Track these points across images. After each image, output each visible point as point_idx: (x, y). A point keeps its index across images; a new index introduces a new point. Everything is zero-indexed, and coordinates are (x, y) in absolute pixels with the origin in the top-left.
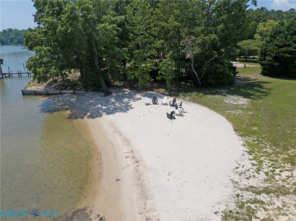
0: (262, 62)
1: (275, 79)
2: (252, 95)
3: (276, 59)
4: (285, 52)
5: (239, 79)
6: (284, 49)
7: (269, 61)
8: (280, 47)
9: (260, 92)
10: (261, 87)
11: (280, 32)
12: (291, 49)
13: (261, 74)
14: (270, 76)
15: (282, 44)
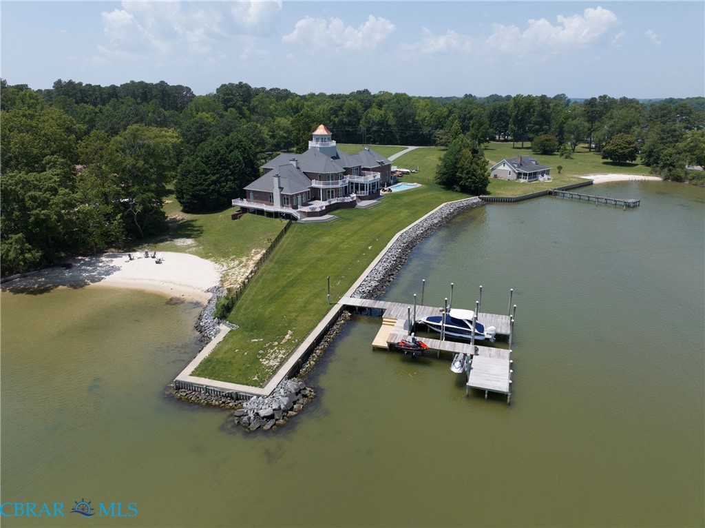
0: (182, 200)
1: (198, 216)
2: (191, 235)
3: (193, 196)
4: (200, 190)
5: (171, 223)
6: (198, 188)
7: (188, 199)
8: (194, 186)
9: (195, 231)
10: (192, 226)
11: (190, 172)
12: (203, 187)
13: (182, 211)
14: (193, 212)
15: (195, 183)
